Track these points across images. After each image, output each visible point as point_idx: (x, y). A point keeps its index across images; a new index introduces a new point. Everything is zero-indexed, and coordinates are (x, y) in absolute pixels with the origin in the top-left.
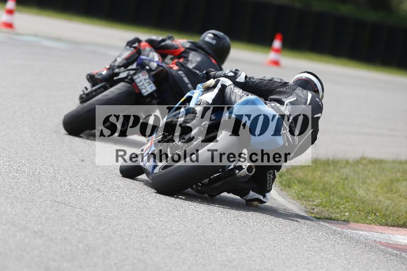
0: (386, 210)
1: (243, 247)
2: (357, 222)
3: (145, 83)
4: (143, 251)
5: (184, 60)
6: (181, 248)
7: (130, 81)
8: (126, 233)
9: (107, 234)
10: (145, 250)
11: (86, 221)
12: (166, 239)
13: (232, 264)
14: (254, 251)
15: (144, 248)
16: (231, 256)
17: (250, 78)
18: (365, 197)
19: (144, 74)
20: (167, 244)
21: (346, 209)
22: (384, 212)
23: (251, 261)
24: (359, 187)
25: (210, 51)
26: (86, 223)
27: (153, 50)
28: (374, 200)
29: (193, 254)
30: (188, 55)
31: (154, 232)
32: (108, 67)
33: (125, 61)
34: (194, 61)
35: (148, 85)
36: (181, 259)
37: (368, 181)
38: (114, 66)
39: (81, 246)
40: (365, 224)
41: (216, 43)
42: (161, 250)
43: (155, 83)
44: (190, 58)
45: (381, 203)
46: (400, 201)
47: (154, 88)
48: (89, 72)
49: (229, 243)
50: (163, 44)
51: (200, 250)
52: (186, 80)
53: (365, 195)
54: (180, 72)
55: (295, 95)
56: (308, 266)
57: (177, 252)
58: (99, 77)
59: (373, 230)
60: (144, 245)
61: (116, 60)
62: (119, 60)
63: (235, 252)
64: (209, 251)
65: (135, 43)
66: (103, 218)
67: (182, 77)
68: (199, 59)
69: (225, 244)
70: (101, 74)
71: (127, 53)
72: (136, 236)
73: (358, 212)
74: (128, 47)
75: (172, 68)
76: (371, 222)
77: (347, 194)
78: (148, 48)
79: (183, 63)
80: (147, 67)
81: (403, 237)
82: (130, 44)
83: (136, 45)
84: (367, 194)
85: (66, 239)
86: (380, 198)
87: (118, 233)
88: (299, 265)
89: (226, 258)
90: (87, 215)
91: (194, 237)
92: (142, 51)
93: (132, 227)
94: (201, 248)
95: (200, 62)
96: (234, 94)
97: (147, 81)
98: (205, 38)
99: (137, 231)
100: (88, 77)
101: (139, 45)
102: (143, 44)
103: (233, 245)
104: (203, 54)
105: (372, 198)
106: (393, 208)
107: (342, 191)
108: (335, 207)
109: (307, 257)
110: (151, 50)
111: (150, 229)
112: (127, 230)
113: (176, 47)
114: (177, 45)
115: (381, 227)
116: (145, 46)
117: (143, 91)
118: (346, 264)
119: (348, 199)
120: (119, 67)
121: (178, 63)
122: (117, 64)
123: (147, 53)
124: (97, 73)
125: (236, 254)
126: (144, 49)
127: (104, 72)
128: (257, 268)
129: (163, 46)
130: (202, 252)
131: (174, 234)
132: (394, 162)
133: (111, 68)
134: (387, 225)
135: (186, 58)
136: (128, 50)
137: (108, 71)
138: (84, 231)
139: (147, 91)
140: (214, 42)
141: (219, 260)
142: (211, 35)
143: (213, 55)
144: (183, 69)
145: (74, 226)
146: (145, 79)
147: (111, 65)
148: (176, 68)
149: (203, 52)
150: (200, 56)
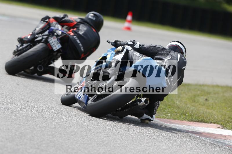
0: (192, 112)
1: (110, 134)
2: (175, 119)
3: (55, 43)
4: (53, 136)
5: (76, 29)
6: (74, 135)
7: (45, 42)
8: (43, 126)
9: (33, 126)
10: (54, 135)
11: (20, 119)
12: (66, 129)
13: (104, 143)
14: (116, 136)
15: (54, 134)
16: (103, 139)
17: (142, 45)
18: (180, 105)
19: (54, 38)
20: (66, 132)
21: (169, 112)
22: (190, 114)
23: (115, 142)
24: (176, 100)
25: (92, 24)
26: (20, 120)
27: (57, 23)
28: (184, 107)
29: (82, 138)
30: (79, 26)
31: (59, 125)
32: (31, 33)
33: (41, 30)
34: (83, 30)
35: (57, 45)
36: (75, 140)
37: (181, 96)
38: (35, 33)
39: (17, 133)
40: (180, 121)
41: (96, 19)
42: (63, 135)
43: (61, 43)
44: (80, 28)
45: (189, 108)
46: (199, 107)
47: (60, 46)
48: (19, 37)
49: (102, 131)
50: (64, 19)
51: (85, 135)
52: (78, 41)
53: (180, 104)
54: (75, 37)
55: (170, 55)
56: (147, 145)
57: (72, 136)
58: (26, 40)
59: (184, 124)
60: (53, 133)
61: (35, 30)
62: (38, 29)
63: (106, 136)
64: (91, 136)
65: (46, 19)
66: (30, 117)
67: (76, 40)
68: (85, 29)
69: (100, 132)
70: (27, 38)
71: (42, 25)
72: (49, 127)
73: (175, 114)
74: (42, 22)
75: (70, 34)
76: (183, 119)
77: (169, 103)
78: (54, 22)
79: (76, 31)
80: (56, 34)
81: (201, 128)
82: (43, 20)
83: (47, 20)
84: (181, 103)
85: (8, 129)
86: (189, 106)
87: (38, 125)
88: (142, 144)
89: (100, 140)
90: (21, 115)
91: (82, 128)
92: (51, 24)
93: (46, 122)
94: (86, 134)
95: (87, 31)
96: (134, 56)
97: (56, 42)
98: (88, 16)
99: (49, 125)
100: (19, 40)
101: (49, 20)
102: (51, 19)
103: (104, 133)
104: (88, 26)
105: (183, 106)
106: (196, 111)
107: (167, 102)
108: (162, 111)
109: (147, 139)
110: (56, 24)
111: (57, 123)
112: (44, 124)
113: (72, 21)
114: (72, 20)
115: (188, 122)
116: (52, 21)
117: (54, 48)
118: (169, 143)
119: (170, 106)
120: (38, 34)
121: (73, 32)
122: (36, 32)
123: (54, 25)
124: (24, 38)
125: (106, 138)
126: (52, 23)
127: (29, 37)
128: (118, 146)
129: (63, 21)
130: (87, 136)
131: (71, 126)
132: (196, 85)
133: (33, 34)
134: (192, 121)
135: (78, 28)
136: (42, 23)
137: (31, 36)
138: (19, 125)
139: (56, 48)
140: (94, 19)
141: (97, 141)
142: (92, 15)
143: (94, 27)
144: (76, 35)
145: (13, 122)
146: (55, 41)
147: (33, 32)
148: (72, 34)
149: (88, 25)
150: (86, 27)
